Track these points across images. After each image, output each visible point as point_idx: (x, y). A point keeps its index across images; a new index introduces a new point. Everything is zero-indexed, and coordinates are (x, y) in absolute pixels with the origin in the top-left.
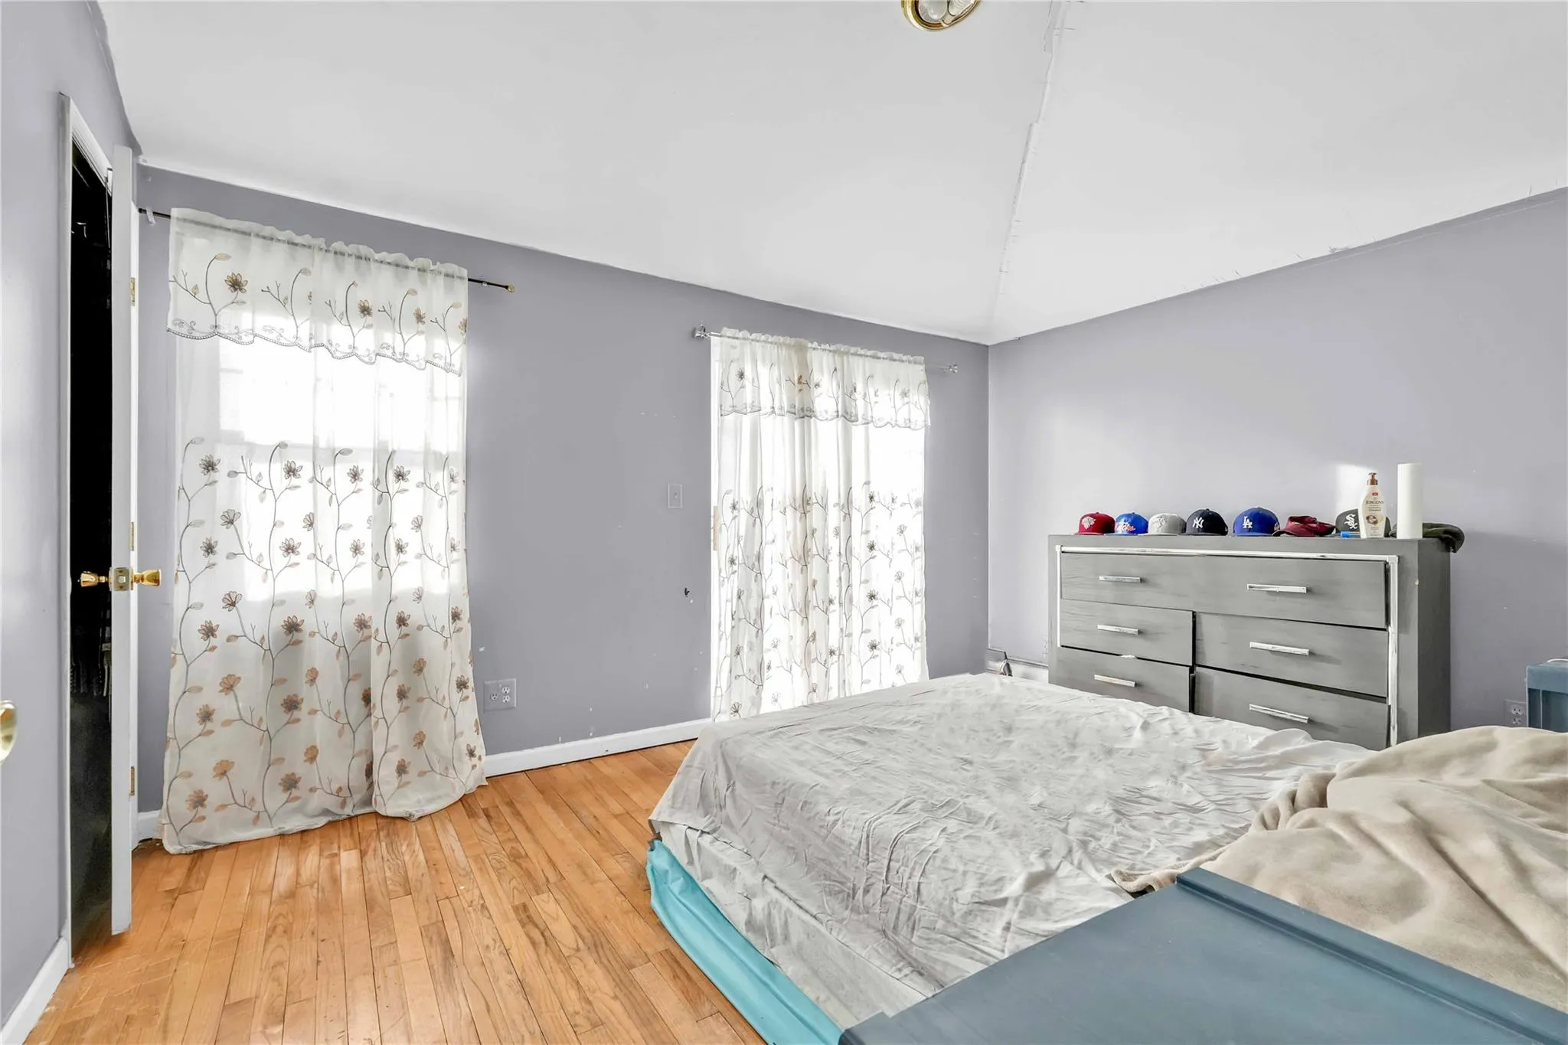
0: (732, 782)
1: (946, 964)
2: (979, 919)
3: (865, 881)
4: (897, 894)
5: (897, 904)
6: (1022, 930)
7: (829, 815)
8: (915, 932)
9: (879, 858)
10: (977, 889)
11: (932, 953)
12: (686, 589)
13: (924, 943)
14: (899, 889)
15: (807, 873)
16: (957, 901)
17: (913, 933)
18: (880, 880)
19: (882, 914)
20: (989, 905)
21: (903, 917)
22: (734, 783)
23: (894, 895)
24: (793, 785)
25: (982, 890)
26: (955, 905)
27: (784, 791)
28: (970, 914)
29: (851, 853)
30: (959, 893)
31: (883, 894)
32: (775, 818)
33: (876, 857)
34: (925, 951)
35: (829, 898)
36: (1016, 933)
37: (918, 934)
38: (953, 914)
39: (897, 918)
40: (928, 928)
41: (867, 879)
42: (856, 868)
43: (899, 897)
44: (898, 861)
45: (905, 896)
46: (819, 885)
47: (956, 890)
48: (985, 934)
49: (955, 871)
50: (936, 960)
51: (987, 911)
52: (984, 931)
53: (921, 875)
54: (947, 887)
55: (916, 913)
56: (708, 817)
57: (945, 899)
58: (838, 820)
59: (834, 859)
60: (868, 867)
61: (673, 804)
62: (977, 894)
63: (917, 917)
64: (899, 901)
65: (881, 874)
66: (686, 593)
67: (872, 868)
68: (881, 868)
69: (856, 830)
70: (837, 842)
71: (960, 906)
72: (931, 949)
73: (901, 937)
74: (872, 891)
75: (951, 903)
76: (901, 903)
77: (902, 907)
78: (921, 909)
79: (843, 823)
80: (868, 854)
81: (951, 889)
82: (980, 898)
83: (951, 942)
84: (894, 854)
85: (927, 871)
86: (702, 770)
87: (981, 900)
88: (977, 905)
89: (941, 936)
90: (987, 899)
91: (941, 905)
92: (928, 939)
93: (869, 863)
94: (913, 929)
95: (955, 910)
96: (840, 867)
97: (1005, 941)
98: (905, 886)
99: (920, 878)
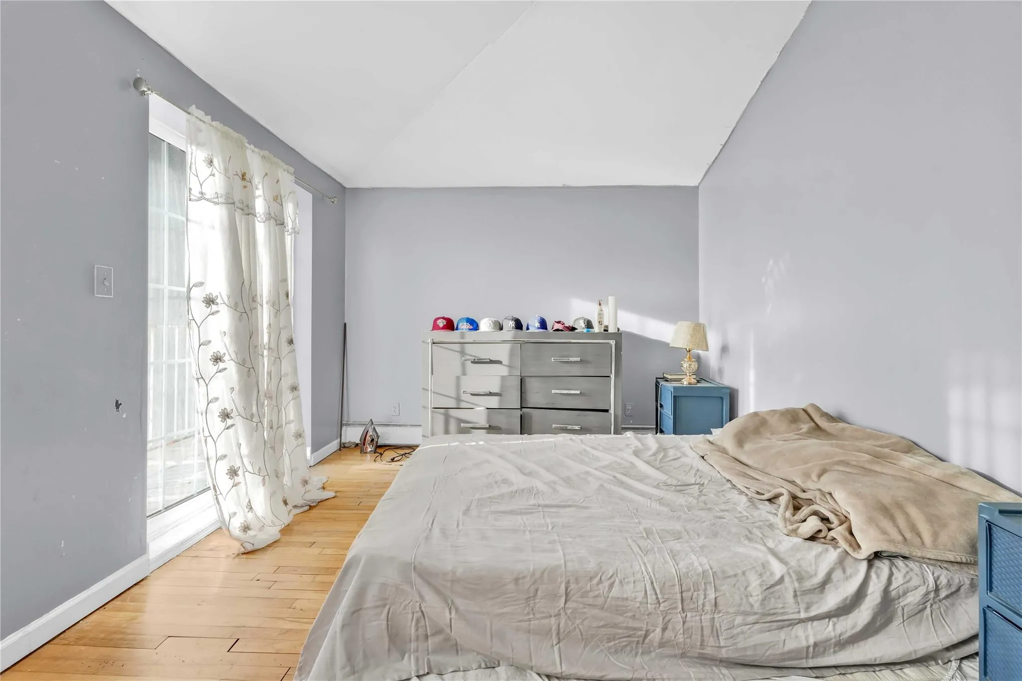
0: (450, 602)
1: (755, 647)
2: (773, 600)
3: (662, 621)
4: (696, 616)
5: (699, 625)
6: (804, 591)
7: (602, 583)
8: (720, 638)
9: (671, 596)
10: (760, 580)
11: (740, 646)
12: (117, 402)
13: (731, 641)
14: (695, 612)
15: (585, 647)
16: (751, 596)
17: (719, 639)
18: (677, 613)
19: (686, 640)
20: (774, 586)
21: (707, 632)
22: (452, 602)
23: (694, 618)
24: (543, 573)
25: (764, 578)
26: (751, 599)
27: (535, 582)
28: (765, 600)
29: (638, 605)
30: (749, 589)
31: (684, 623)
32: (528, 614)
33: (666, 596)
34: (735, 647)
35: (616, 657)
36: (801, 595)
37: (723, 637)
38: (752, 606)
39: (702, 635)
40: (729, 629)
41: (663, 619)
42: (648, 615)
43: (698, 618)
44: (689, 590)
45: (702, 615)
46: (602, 650)
47: (746, 589)
48: (783, 607)
49: (735, 575)
50: (745, 649)
51: (774, 591)
52: (781, 606)
53: (715, 591)
54: (739, 589)
55: (715, 623)
56: (407, 656)
57: (741, 599)
58: (614, 583)
59: (620, 619)
60: (661, 608)
61: (353, 667)
62: (763, 583)
63: (718, 625)
64: (700, 621)
65: (676, 608)
66: (118, 405)
67: (665, 607)
68: (676, 603)
69: (637, 584)
70: (620, 603)
71: (756, 598)
72: (737, 643)
73: (709, 648)
74: (670, 626)
75: (747, 599)
76: (701, 622)
77: (704, 624)
78: (719, 617)
79: (621, 582)
80: (657, 598)
81: (742, 589)
82: (766, 585)
83: (750, 629)
84: (683, 585)
85: (717, 586)
86: (385, 606)
87: (768, 586)
88: (766, 591)
89: (740, 628)
90: (772, 583)
91: (740, 605)
92: (732, 637)
93: (660, 604)
94: (718, 636)
95: (753, 603)
96: (628, 623)
97: (799, 604)
98: (701, 607)
99: (715, 594)
